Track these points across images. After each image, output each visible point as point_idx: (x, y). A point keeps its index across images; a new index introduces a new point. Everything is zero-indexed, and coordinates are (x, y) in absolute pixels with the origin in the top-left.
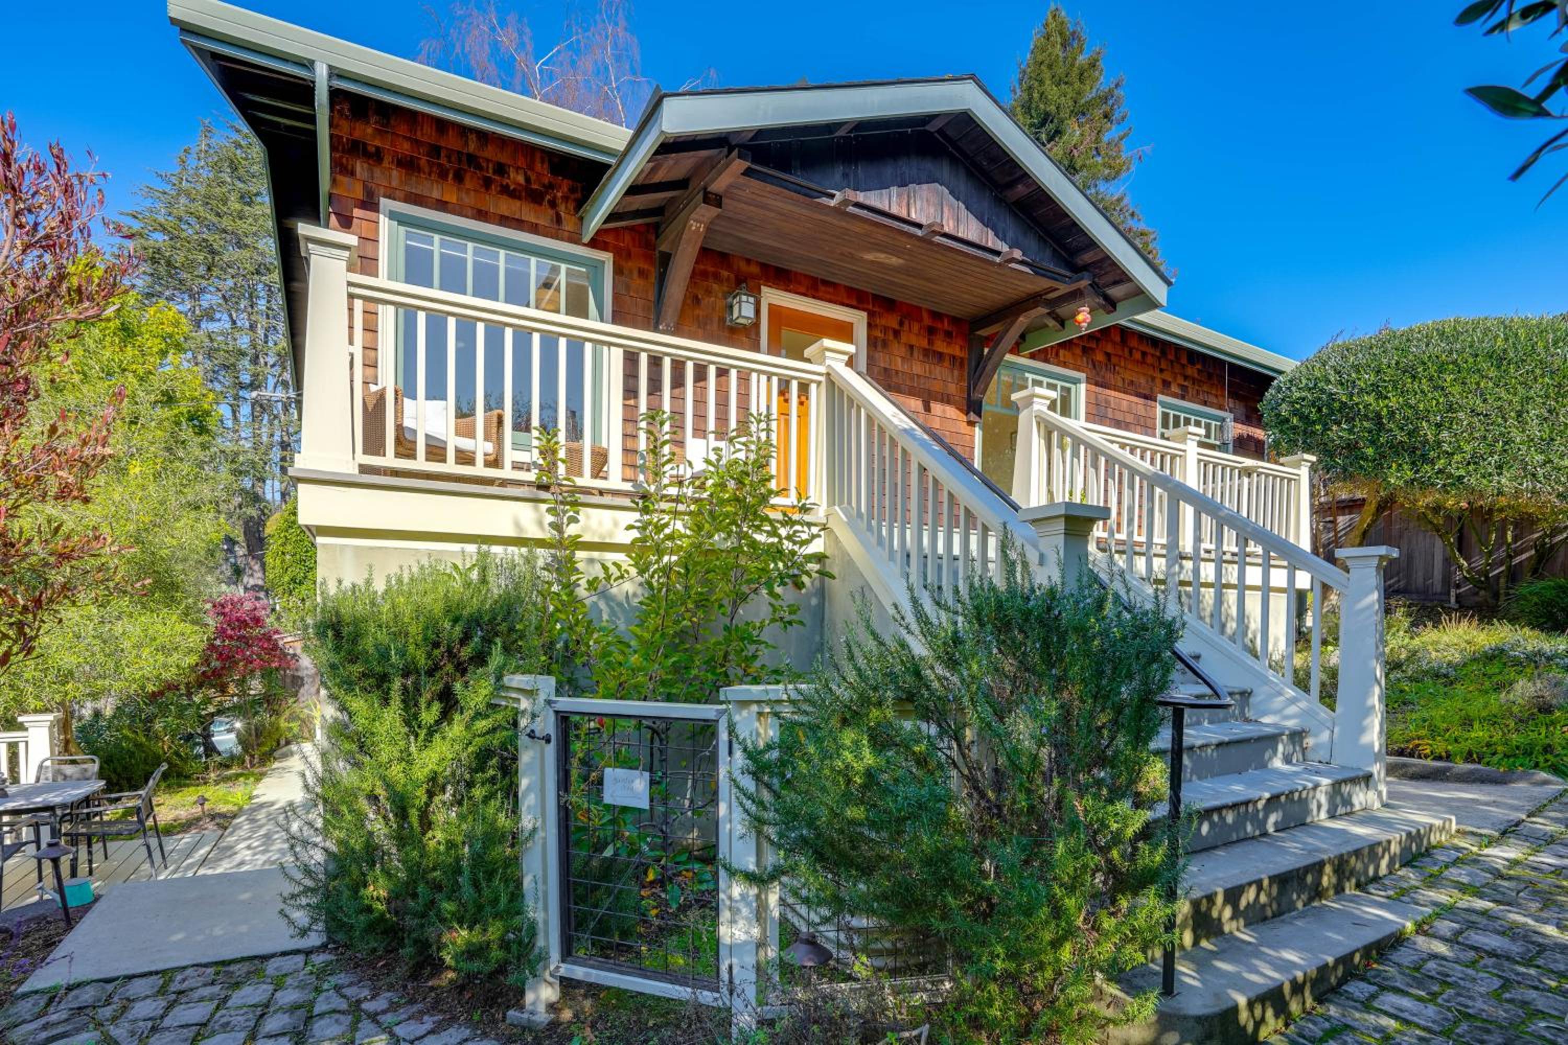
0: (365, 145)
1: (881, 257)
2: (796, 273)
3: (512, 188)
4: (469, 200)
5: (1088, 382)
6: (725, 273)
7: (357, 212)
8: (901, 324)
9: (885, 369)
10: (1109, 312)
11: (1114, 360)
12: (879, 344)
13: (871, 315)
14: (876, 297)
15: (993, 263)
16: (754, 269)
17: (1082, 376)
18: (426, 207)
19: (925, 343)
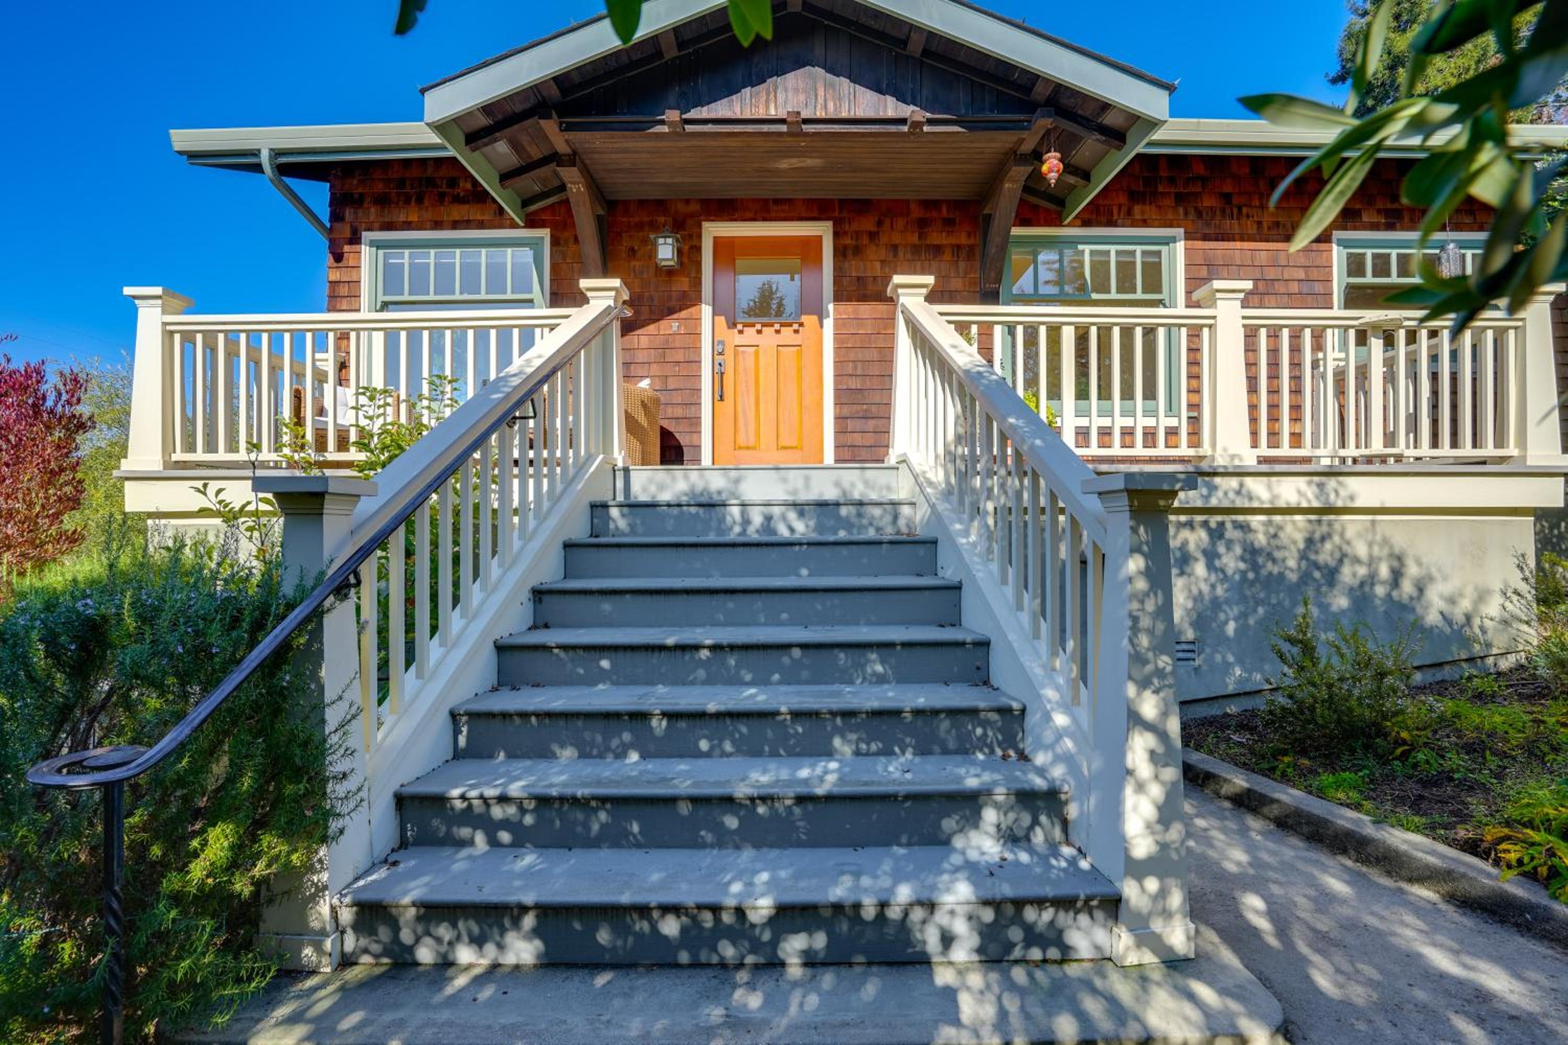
0: (352, 194)
1: (795, 162)
2: (742, 200)
3: (462, 194)
4: (428, 215)
5: (1187, 238)
6: (662, 219)
7: (347, 248)
8: (880, 223)
9: (858, 278)
10: (1119, 148)
11: (1236, 200)
12: (850, 252)
13: (837, 223)
14: (842, 202)
15: (902, 134)
16: (694, 207)
17: (1180, 231)
18: (396, 230)
19: (914, 239)
